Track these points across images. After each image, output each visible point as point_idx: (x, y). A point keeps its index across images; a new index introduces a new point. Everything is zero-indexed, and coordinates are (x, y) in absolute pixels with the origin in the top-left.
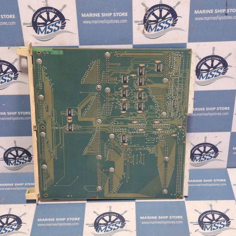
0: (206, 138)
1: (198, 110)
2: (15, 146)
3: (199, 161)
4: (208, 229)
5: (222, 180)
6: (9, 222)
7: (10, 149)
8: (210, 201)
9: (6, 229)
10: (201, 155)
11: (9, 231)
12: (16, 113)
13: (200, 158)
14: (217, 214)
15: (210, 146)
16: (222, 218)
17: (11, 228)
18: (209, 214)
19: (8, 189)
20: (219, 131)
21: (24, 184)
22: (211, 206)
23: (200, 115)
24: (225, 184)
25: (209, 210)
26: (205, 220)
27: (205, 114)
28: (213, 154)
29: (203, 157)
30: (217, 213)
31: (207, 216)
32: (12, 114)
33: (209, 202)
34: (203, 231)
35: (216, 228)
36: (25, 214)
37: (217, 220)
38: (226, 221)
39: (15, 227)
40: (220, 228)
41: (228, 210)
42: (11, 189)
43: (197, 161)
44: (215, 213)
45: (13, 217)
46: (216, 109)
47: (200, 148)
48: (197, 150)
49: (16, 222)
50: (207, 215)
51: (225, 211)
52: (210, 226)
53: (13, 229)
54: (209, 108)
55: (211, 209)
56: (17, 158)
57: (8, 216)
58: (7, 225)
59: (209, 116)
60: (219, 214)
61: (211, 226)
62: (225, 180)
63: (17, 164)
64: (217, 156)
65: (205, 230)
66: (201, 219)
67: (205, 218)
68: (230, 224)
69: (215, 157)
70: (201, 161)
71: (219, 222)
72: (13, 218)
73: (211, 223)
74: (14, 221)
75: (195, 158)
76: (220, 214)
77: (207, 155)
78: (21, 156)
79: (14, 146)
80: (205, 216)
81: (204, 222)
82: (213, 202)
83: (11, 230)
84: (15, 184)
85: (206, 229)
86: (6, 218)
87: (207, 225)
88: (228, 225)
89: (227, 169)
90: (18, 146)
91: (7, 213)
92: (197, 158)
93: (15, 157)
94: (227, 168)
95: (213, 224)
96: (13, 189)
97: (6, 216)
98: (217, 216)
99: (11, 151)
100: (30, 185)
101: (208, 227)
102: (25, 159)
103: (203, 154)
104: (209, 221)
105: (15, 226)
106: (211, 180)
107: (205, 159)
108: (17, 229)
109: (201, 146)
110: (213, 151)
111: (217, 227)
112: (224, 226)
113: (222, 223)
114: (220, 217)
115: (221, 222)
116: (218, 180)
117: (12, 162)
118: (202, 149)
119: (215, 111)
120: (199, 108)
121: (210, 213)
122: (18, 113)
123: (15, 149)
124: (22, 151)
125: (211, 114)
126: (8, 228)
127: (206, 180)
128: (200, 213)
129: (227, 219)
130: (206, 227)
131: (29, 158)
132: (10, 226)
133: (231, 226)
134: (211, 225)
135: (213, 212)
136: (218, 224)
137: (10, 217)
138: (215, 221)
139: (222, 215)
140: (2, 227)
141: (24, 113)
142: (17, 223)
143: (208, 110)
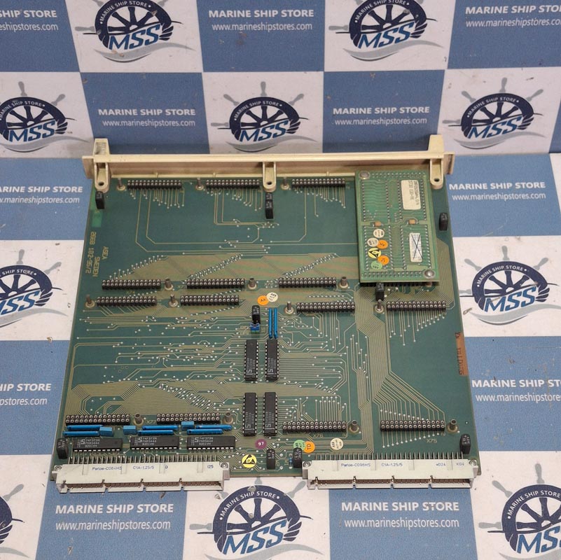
0: (504, 81)
1: (492, 12)
2: (22, 94)
3: (484, 137)
4: (494, 308)
5: (536, 185)
6: (21, 284)
7: (9, 102)
8: (502, 238)
9: (15, 302)
10: (488, 122)
11: (22, 308)
12: (19, 14)
13: (486, 130)
14: (518, 270)
15: (514, 100)
16: (530, 282)
17: (27, 299)
18: (498, 271)
19: (14, 200)
20: (540, 65)
21: (52, 189)
22: (505, 250)
23: (496, 24)
24: (543, 195)
25: (500, 259)
26: (489, 285)
27: (508, 23)
28: (519, 119)
29: (494, 128)
30: (518, 268)
31: (494, 275)
32: (9, 16)
33: (502, 240)
34: (482, 312)
35: (512, 305)
36: (58, 265)
37: (517, 286)
38: (537, 289)
39: (37, 298)
40: (524, 304)
41: (545, 261)
42: (20, 200)
43: (477, 135)
44: (514, 267)
45: (29, 272)
46: (538, 9)
47: (487, 106)
48: (481, 110)
49: (36, 286)
50: (493, 273)
51: (537, 264)
52: (499, 300)
53: (32, 302)
54: (519, 7)
55: (504, 259)
56: (30, 123)
57: (17, 270)
58: (15, 293)
59: (518, 27)
60: (523, 272)
61: (503, 301)
62: (542, 185)
63: (31, 139)
64: (528, 125)
65: (486, 310)
66: (479, 282)
67: (488, 280)
68: (547, 295)
69: (522, 127)
70: (488, 136)
71: (522, 290)
72: (30, 276)
73: (502, 292)
74: (32, 283)
75: (475, 130)
76: (525, 270)
77: (504, 123)
78: (38, 120)
79: (19, 96)
80: (489, 275)
81: (486, 290)
82: (510, 241)
83: (27, 304)
84: (29, 188)
85: (490, 307)
86: (13, 275)
87: (492, 299)
88: (542, 298)
89: (551, 154)
90: (29, 96)
91: (14, 263)
92: (480, 129)
93: (25, 121)
94: (550, 152)
95: (507, 296)
96: (25, 200)
97: (13, 271)
98: (516, 276)
99: (14, 107)
100: (65, 191)
101: (495, 303)
102: (49, 126)
103: (494, 120)
104: (498, 288)
105: (36, 294)
106: (509, 185)
107: (499, 131)
108: (40, 303)
109: (491, 102)
110: (519, 112)
111: (517, 303)
112: (532, 302)
113: (529, 293)
114: (525, 279)
115: (526, 291)
116: (525, 185)
117: (19, 132)
118: (492, 107)
119: (535, 14)
120: (493, 8)
121: (503, 267)
122: (25, 12)
123: (21, 102)
124: (41, 107)
125: (523, 23)
126: (20, 299)
127: (497, 184)
128: (477, 268)
129: (541, 283)
130: (490, 302)
131: (58, 124)
132: (25, 294)
133: (549, 300)
134: (501, 297)
135: (507, 266)
136: (519, 294)
137: (22, 273)
138: (512, 289)
139: (531, 273)
140: (4, 296)
141: (40, 14)
142: (41, 289)
143: (517, 13)
